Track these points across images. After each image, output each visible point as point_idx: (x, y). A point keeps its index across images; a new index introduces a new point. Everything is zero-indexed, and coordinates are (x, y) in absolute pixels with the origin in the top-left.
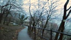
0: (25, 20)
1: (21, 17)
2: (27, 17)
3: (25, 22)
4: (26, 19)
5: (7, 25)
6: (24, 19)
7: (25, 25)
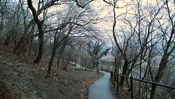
0: (101, 55)
1: (92, 50)
2: (108, 50)
3: (103, 62)
4: (105, 53)
5: (65, 69)
6: (99, 54)
7: (102, 70)
